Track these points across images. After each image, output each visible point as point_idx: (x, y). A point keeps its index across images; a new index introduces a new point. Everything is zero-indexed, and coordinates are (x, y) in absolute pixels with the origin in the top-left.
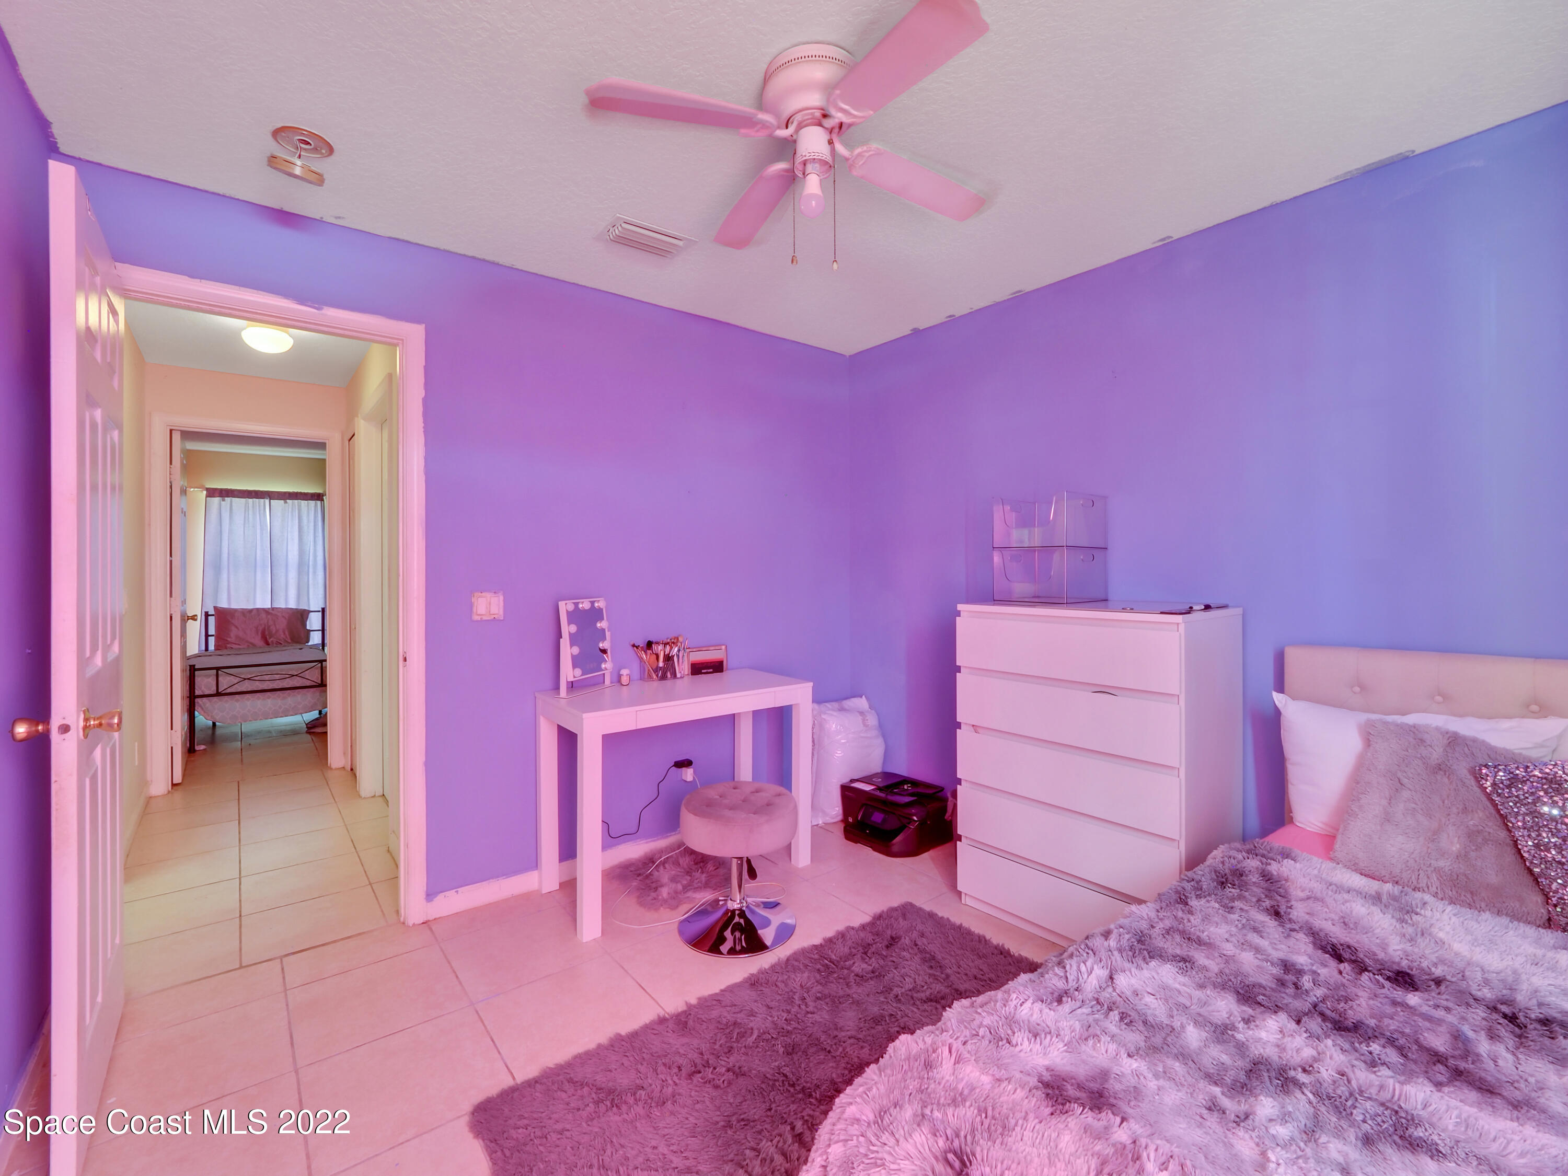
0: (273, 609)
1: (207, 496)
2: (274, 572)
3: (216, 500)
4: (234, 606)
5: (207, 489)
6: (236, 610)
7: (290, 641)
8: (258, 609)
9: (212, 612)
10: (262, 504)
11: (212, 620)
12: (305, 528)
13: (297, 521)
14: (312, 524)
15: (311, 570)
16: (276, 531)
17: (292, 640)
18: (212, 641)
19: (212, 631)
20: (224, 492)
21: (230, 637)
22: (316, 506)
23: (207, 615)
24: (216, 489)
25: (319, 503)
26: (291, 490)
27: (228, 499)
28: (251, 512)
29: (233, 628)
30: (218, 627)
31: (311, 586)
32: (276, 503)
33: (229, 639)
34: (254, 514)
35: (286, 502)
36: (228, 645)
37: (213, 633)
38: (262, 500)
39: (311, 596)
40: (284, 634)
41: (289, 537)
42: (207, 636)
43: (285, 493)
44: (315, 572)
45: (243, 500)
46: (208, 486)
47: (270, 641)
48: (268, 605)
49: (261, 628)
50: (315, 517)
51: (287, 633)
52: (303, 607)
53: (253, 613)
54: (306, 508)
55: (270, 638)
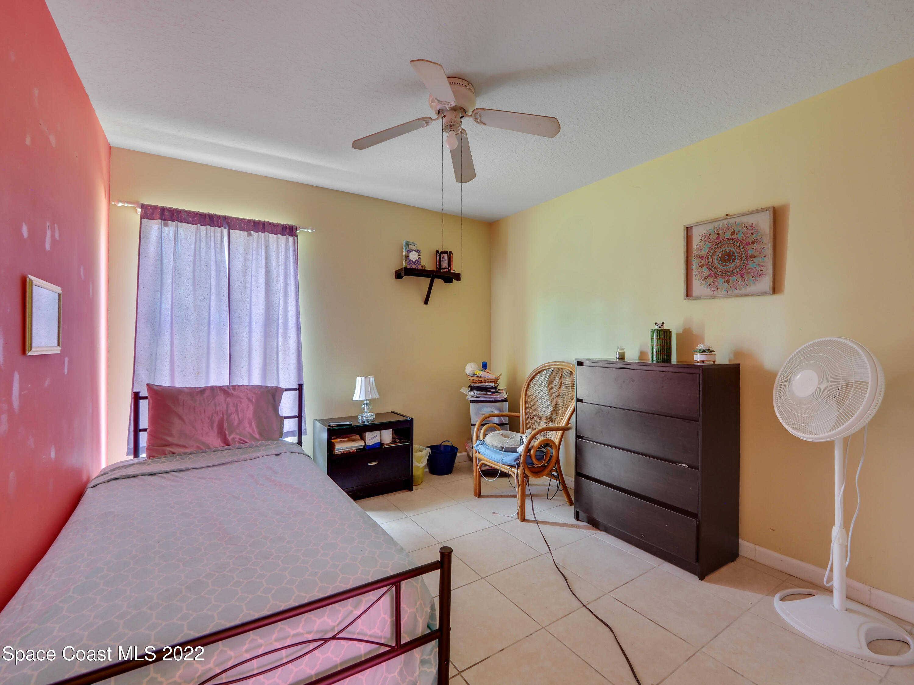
0: (234, 387)
1: (142, 217)
2: (234, 331)
3: (154, 226)
4: (179, 383)
5: (143, 206)
6: (180, 391)
7: (257, 436)
8: (213, 388)
9: (144, 393)
10: (219, 235)
11: (144, 405)
12: (274, 272)
13: (264, 262)
14: (282, 268)
15: (281, 331)
16: (236, 275)
17: (261, 434)
18: (144, 438)
19: (144, 423)
20: (166, 213)
21: (171, 435)
22: (287, 241)
23: (137, 397)
24: (155, 208)
25: (291, 239)
26: (256, 218)
27: (172, 225)
28: (203, 245)
29: (176, 420)
30: (154, 419)
31: (280, 353)
32: (236, 234)
33: (169, 439)
34: (208, 248)
35: (250, 235)
36: (168, 449)
37: (146, 427)
38: (219, 229)
39: (281, 366)
40: (251, 426)
41: (253, 284)
42: (137, 430)
43: (249, 221)
44: (285, 334)
45: (193, 227)
46: (145, 202)
47: (230, 438)
48: (225, 382)
49: (216, 419)
50: (287, 258)
51: (254, 425)
52: (272, 383)
53: (206, 395)
54: (275, 244)
55: (230, 434)
